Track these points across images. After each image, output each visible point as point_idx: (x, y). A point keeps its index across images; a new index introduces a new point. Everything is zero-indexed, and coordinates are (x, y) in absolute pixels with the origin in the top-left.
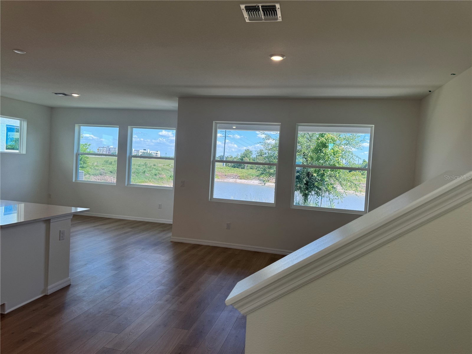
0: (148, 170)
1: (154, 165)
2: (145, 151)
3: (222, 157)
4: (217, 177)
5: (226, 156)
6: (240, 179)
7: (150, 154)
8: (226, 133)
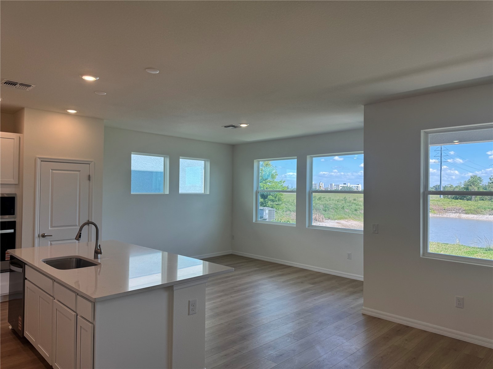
0: (347, 205)
1: (355, 200)
2: (345, 185)
3: (437, 187)
4: (433, 211)
5: (444, 186)
6: (466, 213)
7: (350, 188)
8: (442, 158)
